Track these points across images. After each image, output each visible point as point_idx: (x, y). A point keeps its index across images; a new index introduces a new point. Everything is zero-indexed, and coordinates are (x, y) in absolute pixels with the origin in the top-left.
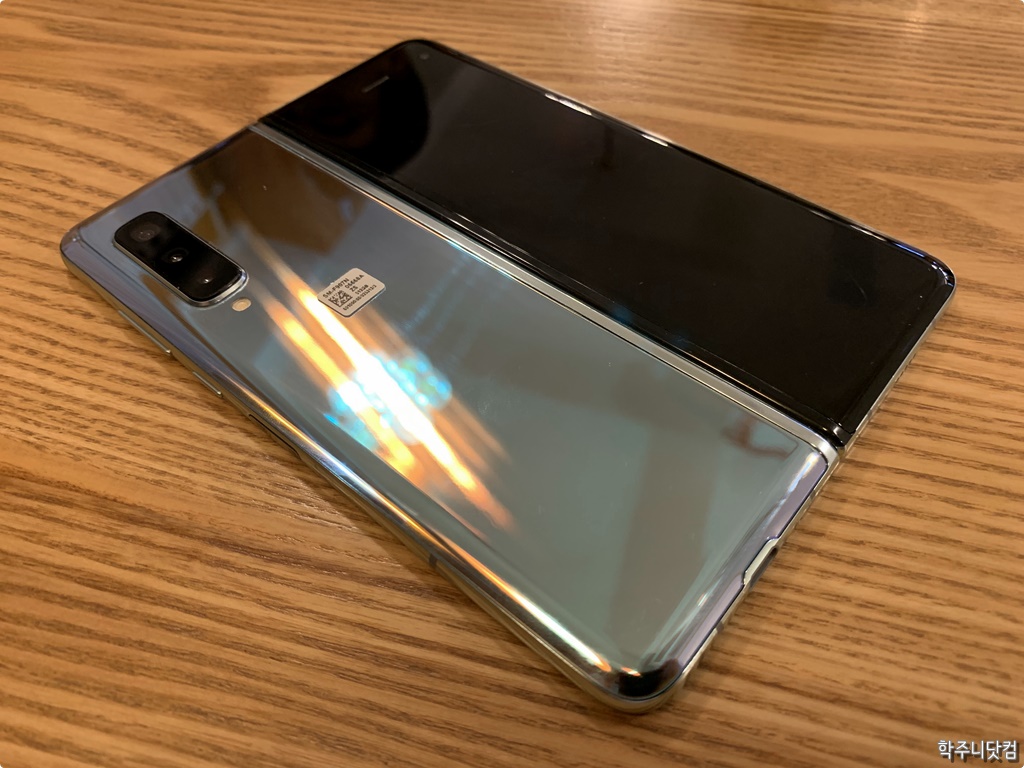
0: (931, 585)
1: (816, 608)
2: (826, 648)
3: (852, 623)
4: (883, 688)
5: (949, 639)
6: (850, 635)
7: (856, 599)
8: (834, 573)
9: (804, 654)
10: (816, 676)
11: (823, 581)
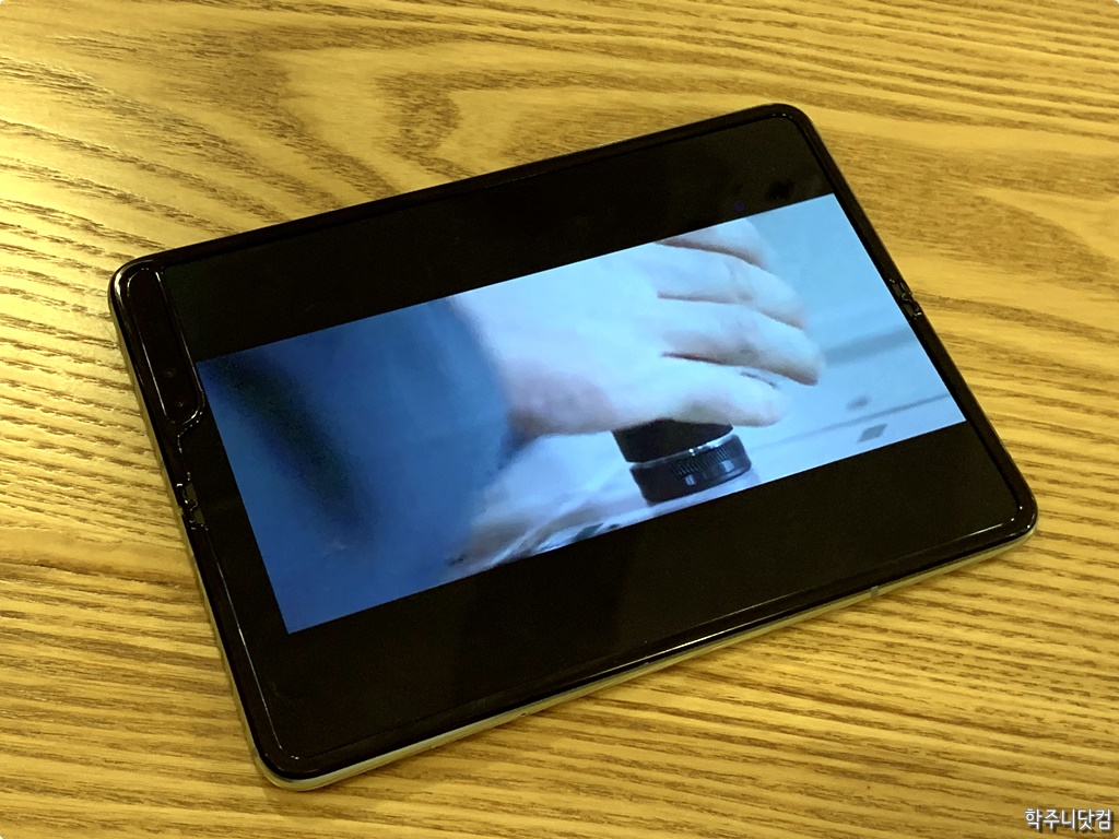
0: (1033, 627)
1: (944, 653)
2: (953, 683)
3: (972, 662)
4: (997, 711)
5: (1047, 669)
6: (971, 672)
7: (976, 643)
8: (957, 623)
9: (938, 690)
10: (946, 706)
11: (950, 630)
